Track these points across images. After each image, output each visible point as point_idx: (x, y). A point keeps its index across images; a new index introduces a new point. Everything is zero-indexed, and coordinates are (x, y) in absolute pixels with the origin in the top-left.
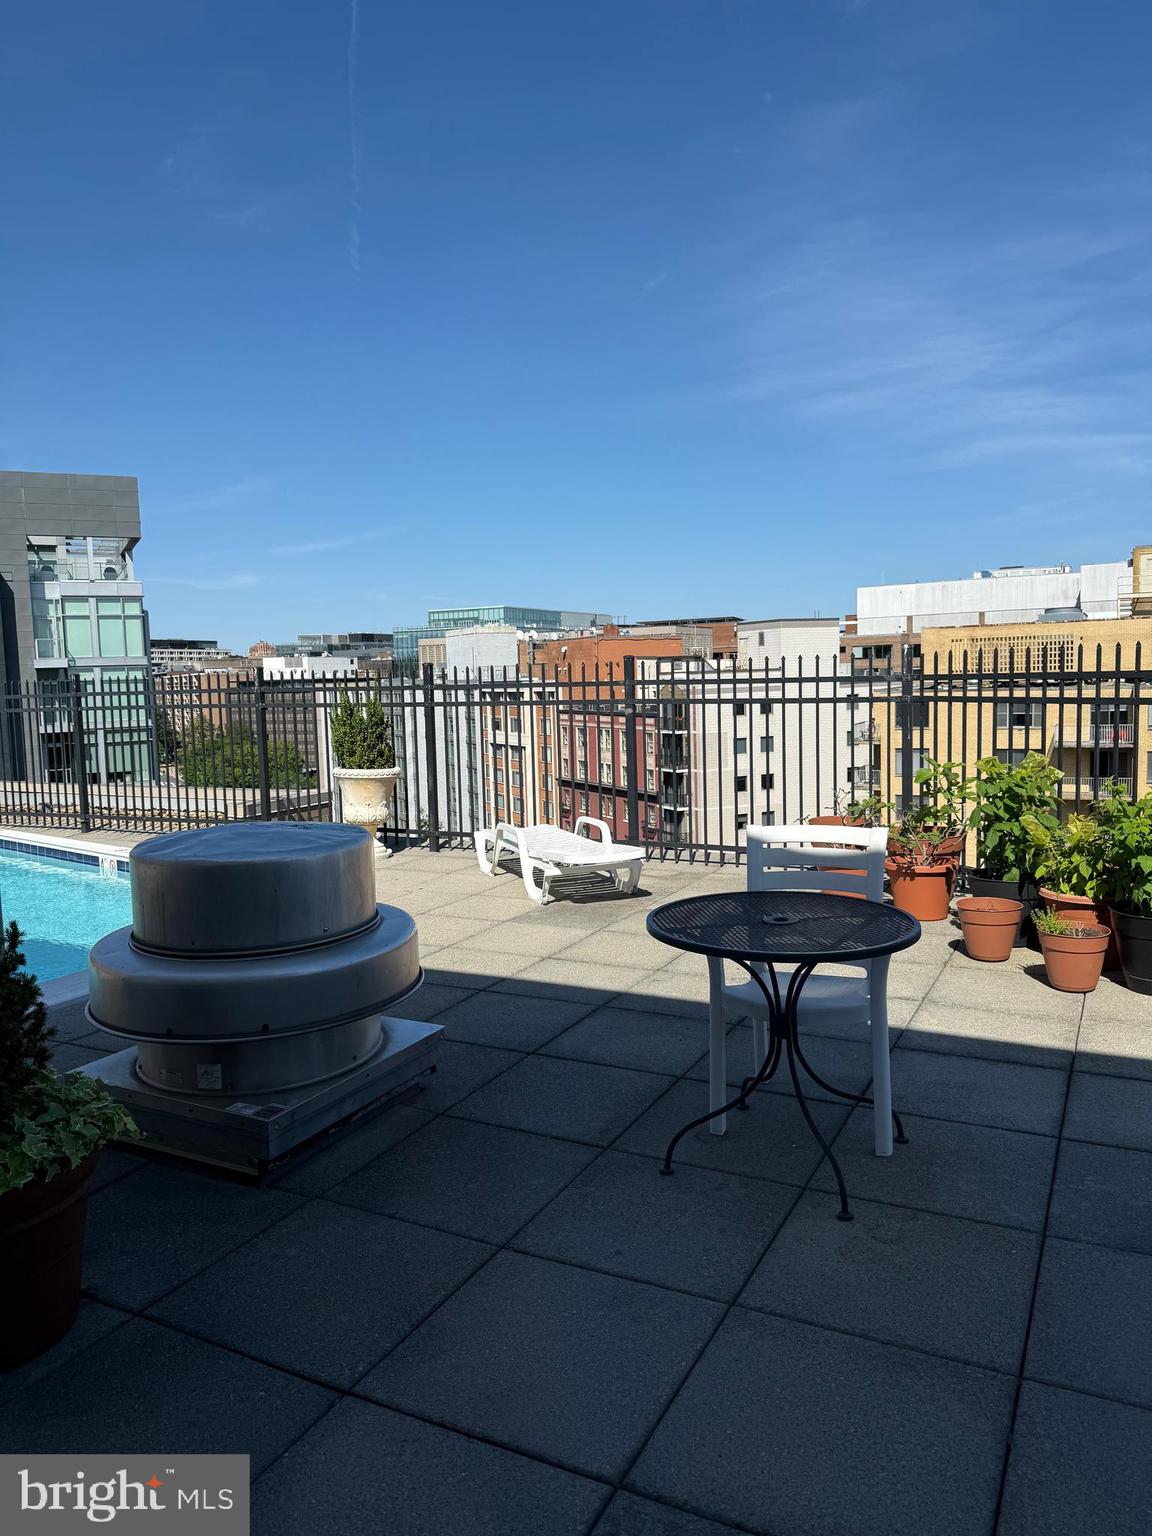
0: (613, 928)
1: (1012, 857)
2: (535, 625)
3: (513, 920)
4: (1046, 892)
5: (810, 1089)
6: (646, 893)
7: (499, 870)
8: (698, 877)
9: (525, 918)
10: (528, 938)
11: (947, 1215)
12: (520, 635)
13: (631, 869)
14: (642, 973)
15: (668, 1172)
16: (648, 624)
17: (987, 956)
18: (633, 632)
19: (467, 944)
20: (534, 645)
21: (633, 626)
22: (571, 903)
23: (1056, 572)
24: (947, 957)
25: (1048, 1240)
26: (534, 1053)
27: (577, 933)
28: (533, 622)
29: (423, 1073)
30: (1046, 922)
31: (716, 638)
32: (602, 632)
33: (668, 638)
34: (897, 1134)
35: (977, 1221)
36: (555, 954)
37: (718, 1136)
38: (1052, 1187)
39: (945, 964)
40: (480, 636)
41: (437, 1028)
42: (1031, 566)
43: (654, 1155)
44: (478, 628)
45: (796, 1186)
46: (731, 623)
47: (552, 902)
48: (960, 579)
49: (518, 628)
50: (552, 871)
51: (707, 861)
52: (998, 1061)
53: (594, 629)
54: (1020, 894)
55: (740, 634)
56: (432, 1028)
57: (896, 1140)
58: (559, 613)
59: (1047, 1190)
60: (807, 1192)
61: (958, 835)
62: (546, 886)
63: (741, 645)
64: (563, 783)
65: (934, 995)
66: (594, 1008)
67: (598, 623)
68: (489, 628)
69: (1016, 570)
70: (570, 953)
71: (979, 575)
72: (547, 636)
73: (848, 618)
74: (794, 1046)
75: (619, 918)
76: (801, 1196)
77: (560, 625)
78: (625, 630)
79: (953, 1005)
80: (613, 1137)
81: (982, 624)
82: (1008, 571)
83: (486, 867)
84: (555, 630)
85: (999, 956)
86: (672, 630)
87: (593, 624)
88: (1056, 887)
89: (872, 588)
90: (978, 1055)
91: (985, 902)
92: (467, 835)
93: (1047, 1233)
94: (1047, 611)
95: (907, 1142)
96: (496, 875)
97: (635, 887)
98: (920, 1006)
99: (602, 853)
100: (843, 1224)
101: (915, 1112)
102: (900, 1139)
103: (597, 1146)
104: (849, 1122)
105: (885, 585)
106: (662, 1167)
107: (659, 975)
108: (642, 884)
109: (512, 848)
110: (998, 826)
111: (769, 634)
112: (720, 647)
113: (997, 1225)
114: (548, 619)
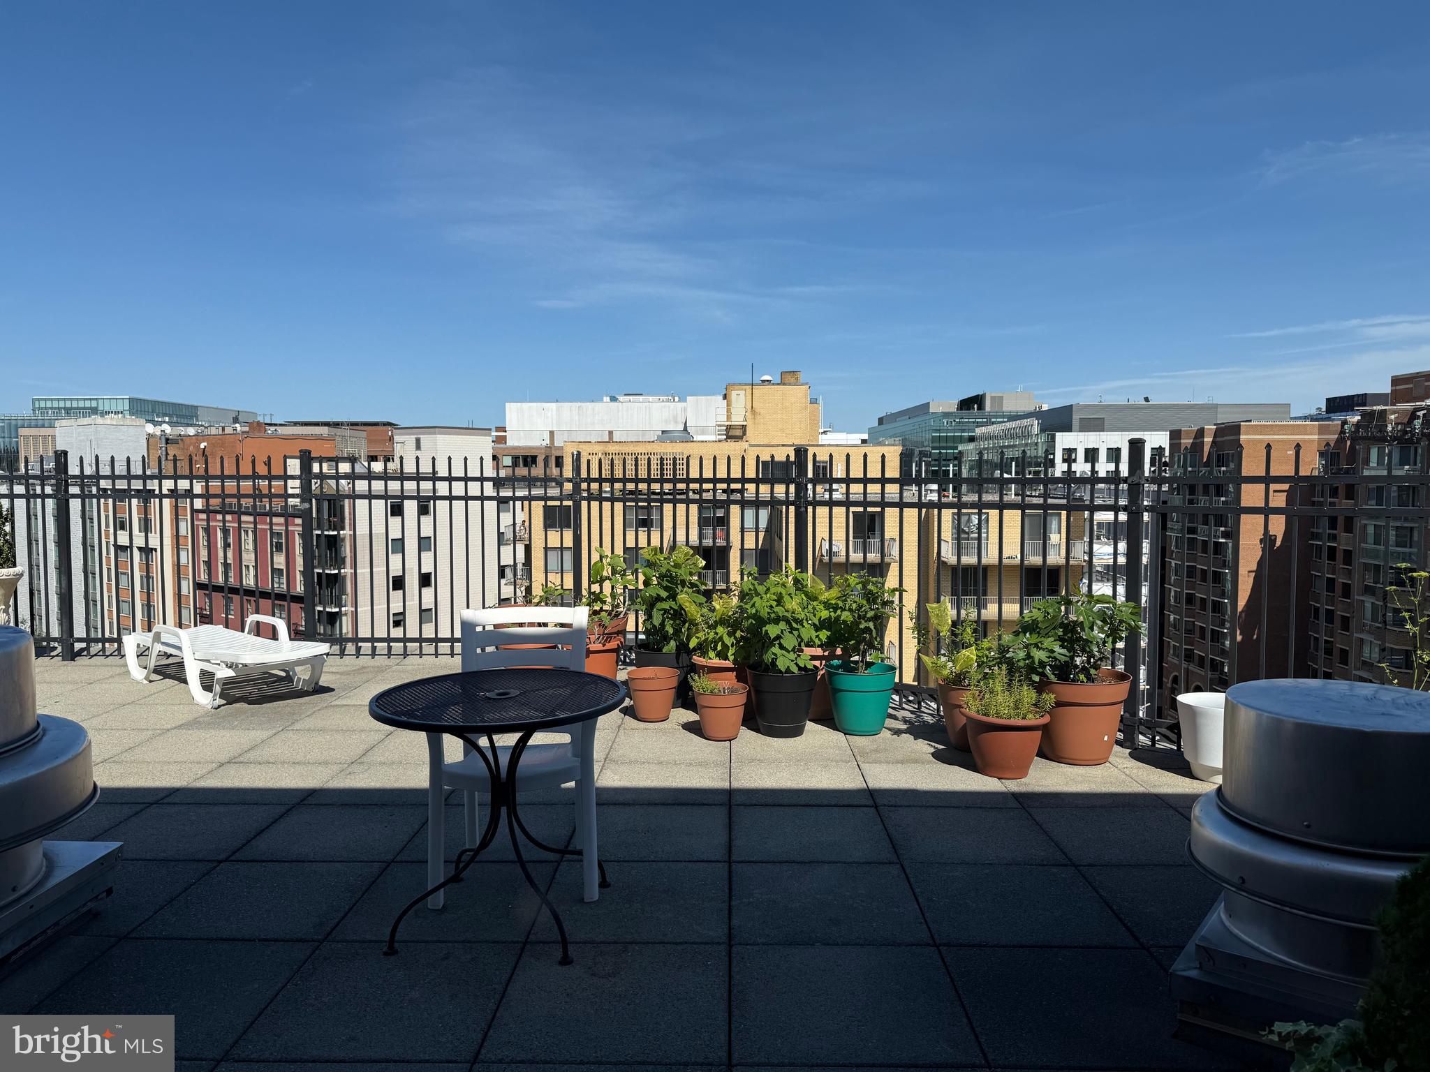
0: (297, 726)
1: (671, 631)
2: (167, 419)
3: (180, 727)
4: (697, 659)
5: (529, 852)
6: (328, 690)
7: (155, 677)
8: (380, 670)
9: (195, 724)
10: (201, 744)
11: (652, 943)
12: (150, 428)
13: (313, 667)
14: (336, 768)
15: (391, 951)
16: (296, 424)
17: (652, 717)
18: (281, 430)
19: (127, 756)
20: (167, 440)
21: (281, 425)
22: (246, 705)
23: (668, 401)
24: (619, 722)
25: (734, 949)
26: (226, 860)
27: (258, 735)
28: (165, 415)
29: (96, 897)
30: (700, 683)
31: (370, 441)
32: (247, 429)
33: (320, 438)
34: (600, 880)
35: (676, 944)
36: (235, 758)
37: (438, 910)
38: (730, 904)
39: (619, 727)
40: (99, 428)
41: (115, 845)
42: (648, 394)
43: (374, 938)
44: (99, 420)
45: (517, 942)
46: (385, 428)
47: (223, 705)
48: (593, 401)
49: (148, 421)
50: (224, 673)
51: (389, 654)
52: (674, 804)
53: (237, 425)
54: (678, 663)
55: (397, 438)
56: (107, 847)
57: (600, 886)
58: (196, 408)
59: (725, 906)
60: (528, 946)
61: (622, 616)
62: (217, 688)
63: (398, 450)
64: (199, 586)
65: (613, 755)
66: (288, 807)
67: (241, 419)
68: (111, 419)
69: (637, 397)
70: (252, 756)
71: (608, 398)
72: (182, 430)
73: (498, 429)
74: (512, 812)
75: (303, 716)
76: (522, 950)
77: (197, 420)
78: (273, 428)
79: (631, 762)
80: (329, 929)
81: (611, 441)
82: (631, 398)
83: (138, 673)
84: (191, 425)
85: (662, 716)
86: (324, 431)
87: (236, 420)
88: (704, 654)
89: (519, 404)
90: (656, 802)
91: (649, 672)
92: (111, 640)
93: (733, 943)
94: (663, 432)
95: (609, 885)
96: (151, 681)
97: (317, 683)
98: (603, 766)
99: (279, 651)
100: (565, 968)
101: (612, 858)
102: (604, 884)
103: (313, 941)
104: (557, 876)
105: (529, 402)
106: (385, 949)
107: (355, 768)
108: (324, 681)
109: (170, 651)
110: (660, 605)
111: (425, 439)
112: (375, 450)
113: (693, 943)
114: (183, 414)
